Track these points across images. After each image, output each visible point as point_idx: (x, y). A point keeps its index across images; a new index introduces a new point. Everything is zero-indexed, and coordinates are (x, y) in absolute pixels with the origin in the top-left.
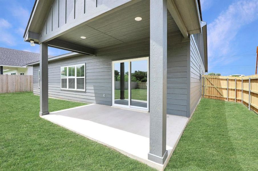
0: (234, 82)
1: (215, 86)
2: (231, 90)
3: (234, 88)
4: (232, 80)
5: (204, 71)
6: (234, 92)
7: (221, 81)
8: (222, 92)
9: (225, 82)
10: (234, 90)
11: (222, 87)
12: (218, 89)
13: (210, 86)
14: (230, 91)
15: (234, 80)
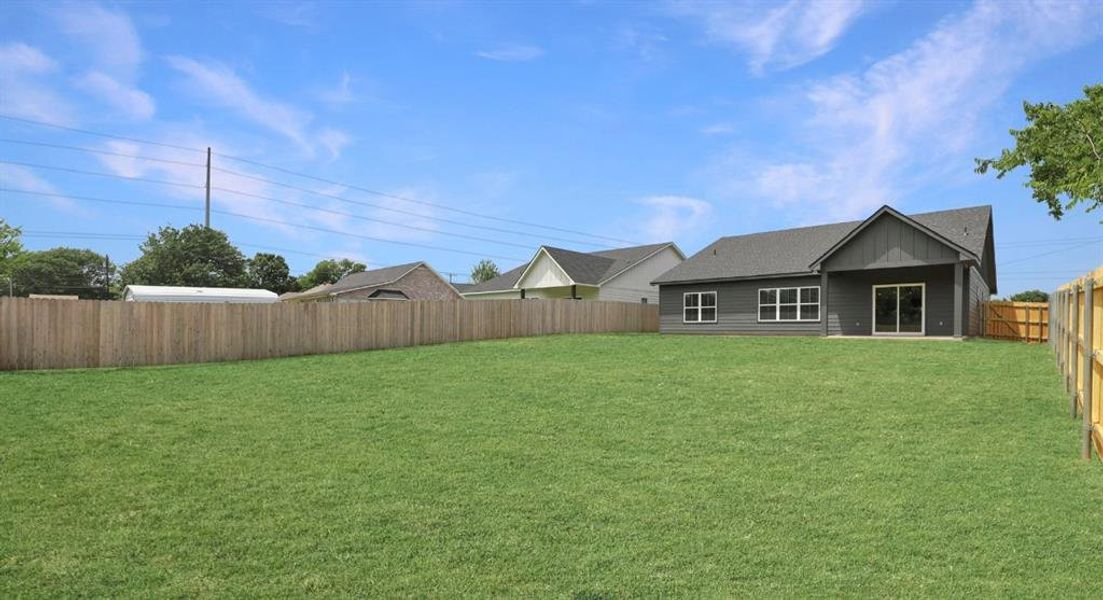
0: (1038, 312)
1: (1005, 318)
2: (1033, 324)
3: (1037, 321)
4: (1034, 308)
5: (986, 292)
6: (1037, 328)
7: (1017, 311)
8: (1018, 329)
9: (1023, 312)
10: (1037, 324)
11: (1020, 320)
12: (1010, 324)
13: (996, 318)
14: (1031, 327)
15: (1037, 308)
